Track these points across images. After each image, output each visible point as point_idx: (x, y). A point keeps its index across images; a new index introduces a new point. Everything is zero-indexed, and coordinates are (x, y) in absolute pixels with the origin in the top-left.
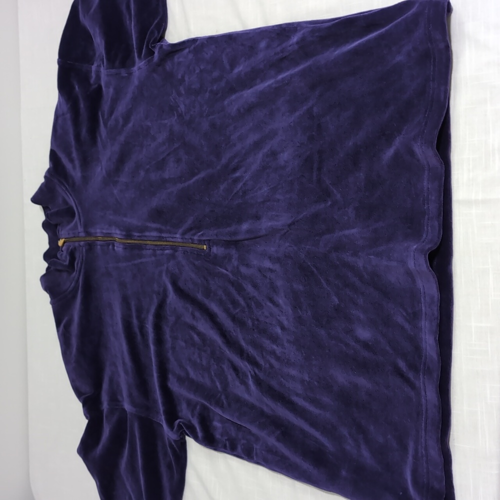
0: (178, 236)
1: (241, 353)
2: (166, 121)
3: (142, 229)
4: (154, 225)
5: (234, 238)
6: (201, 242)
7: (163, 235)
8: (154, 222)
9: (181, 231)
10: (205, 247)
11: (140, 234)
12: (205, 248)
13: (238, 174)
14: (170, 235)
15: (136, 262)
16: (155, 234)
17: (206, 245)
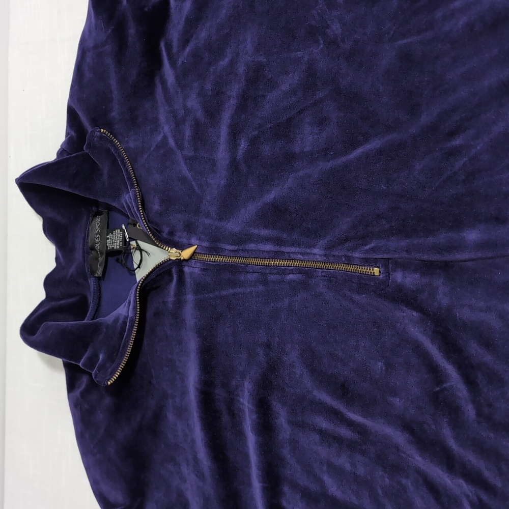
0: (316, 251)
1: (450, 462)
2: (300, 54)
3: (241, 240)
4: (264, 232)
5: (448, 257)
6: (367, 262)
7: (283, 249)
8: (266, 227)
9: (322, 243)
10: (376, 271)
11: (236, 248)
12: (377, 273)
13: (458, 141)
14: (297, 250)
15: (224, 293)
16: (268, 247)
17: (378, 267)
